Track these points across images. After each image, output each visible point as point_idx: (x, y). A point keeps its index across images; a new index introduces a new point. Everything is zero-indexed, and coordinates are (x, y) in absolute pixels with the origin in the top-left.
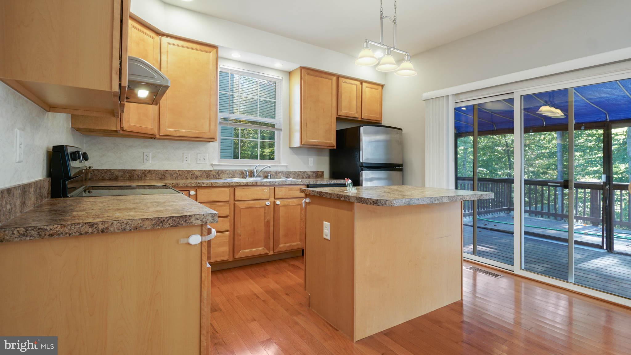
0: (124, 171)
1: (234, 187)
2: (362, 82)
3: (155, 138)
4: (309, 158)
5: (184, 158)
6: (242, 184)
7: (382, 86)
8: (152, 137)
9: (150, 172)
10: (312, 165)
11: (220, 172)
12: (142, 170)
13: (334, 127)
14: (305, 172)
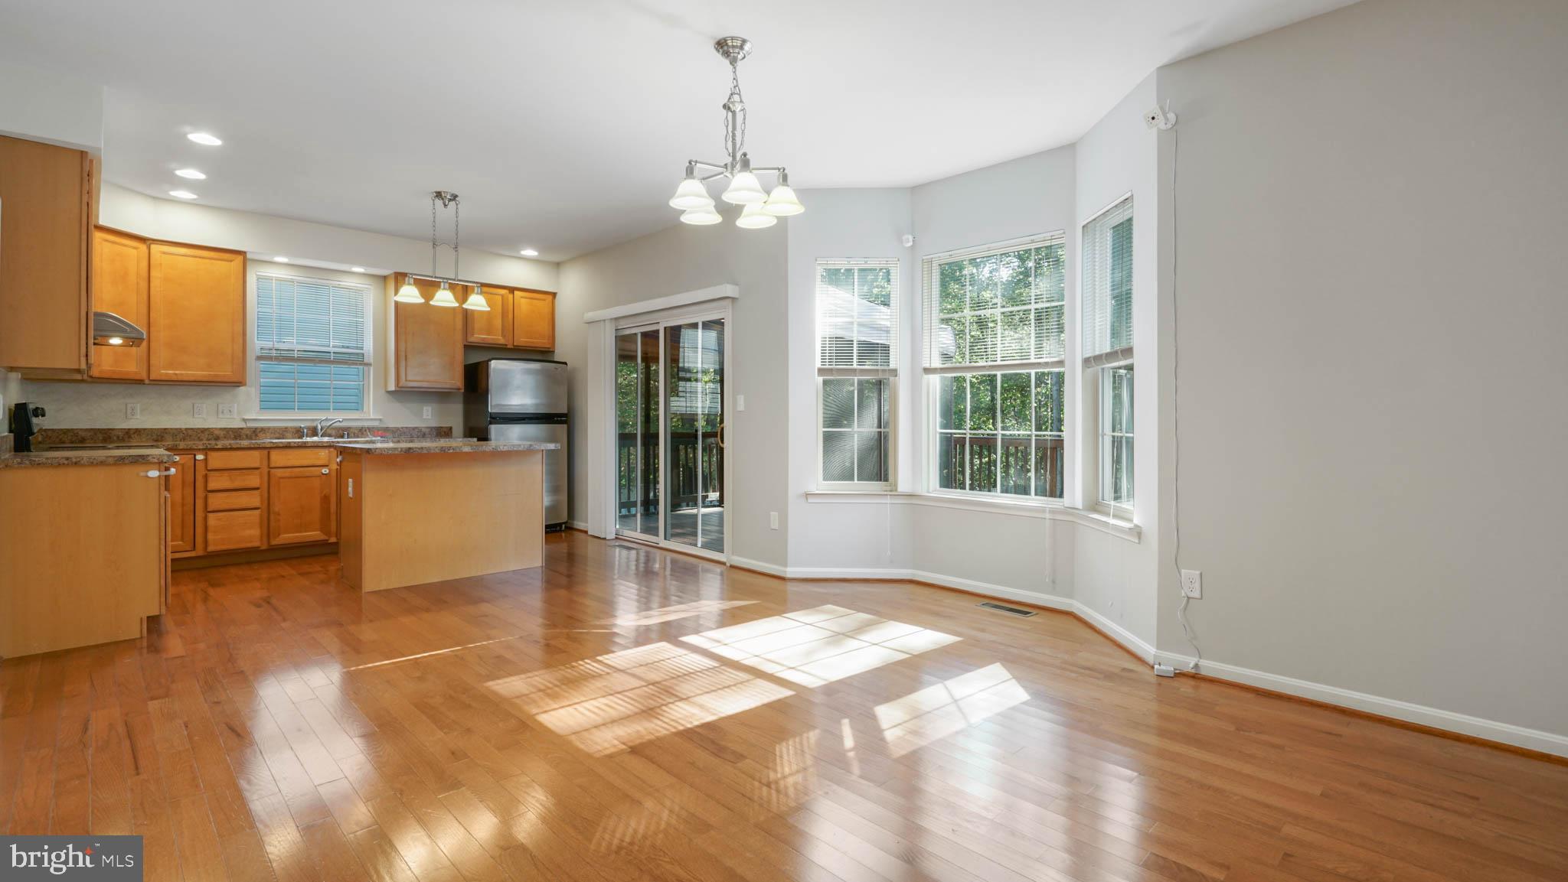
0: (96, 432)
1: (269, 449)
2: (512, 290)
3: (144, 384)
4: (425, 408)
5: (195, 411)
6: (281, 445)
7: (554, 295)
8: (140, 382)
9: (138, 431)
10: (430, 417)
11: (258, 431)
12: (125, 429)
13: (459, 360)
14: (416, 428)
